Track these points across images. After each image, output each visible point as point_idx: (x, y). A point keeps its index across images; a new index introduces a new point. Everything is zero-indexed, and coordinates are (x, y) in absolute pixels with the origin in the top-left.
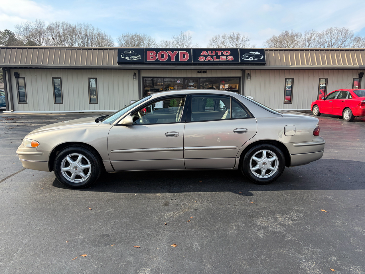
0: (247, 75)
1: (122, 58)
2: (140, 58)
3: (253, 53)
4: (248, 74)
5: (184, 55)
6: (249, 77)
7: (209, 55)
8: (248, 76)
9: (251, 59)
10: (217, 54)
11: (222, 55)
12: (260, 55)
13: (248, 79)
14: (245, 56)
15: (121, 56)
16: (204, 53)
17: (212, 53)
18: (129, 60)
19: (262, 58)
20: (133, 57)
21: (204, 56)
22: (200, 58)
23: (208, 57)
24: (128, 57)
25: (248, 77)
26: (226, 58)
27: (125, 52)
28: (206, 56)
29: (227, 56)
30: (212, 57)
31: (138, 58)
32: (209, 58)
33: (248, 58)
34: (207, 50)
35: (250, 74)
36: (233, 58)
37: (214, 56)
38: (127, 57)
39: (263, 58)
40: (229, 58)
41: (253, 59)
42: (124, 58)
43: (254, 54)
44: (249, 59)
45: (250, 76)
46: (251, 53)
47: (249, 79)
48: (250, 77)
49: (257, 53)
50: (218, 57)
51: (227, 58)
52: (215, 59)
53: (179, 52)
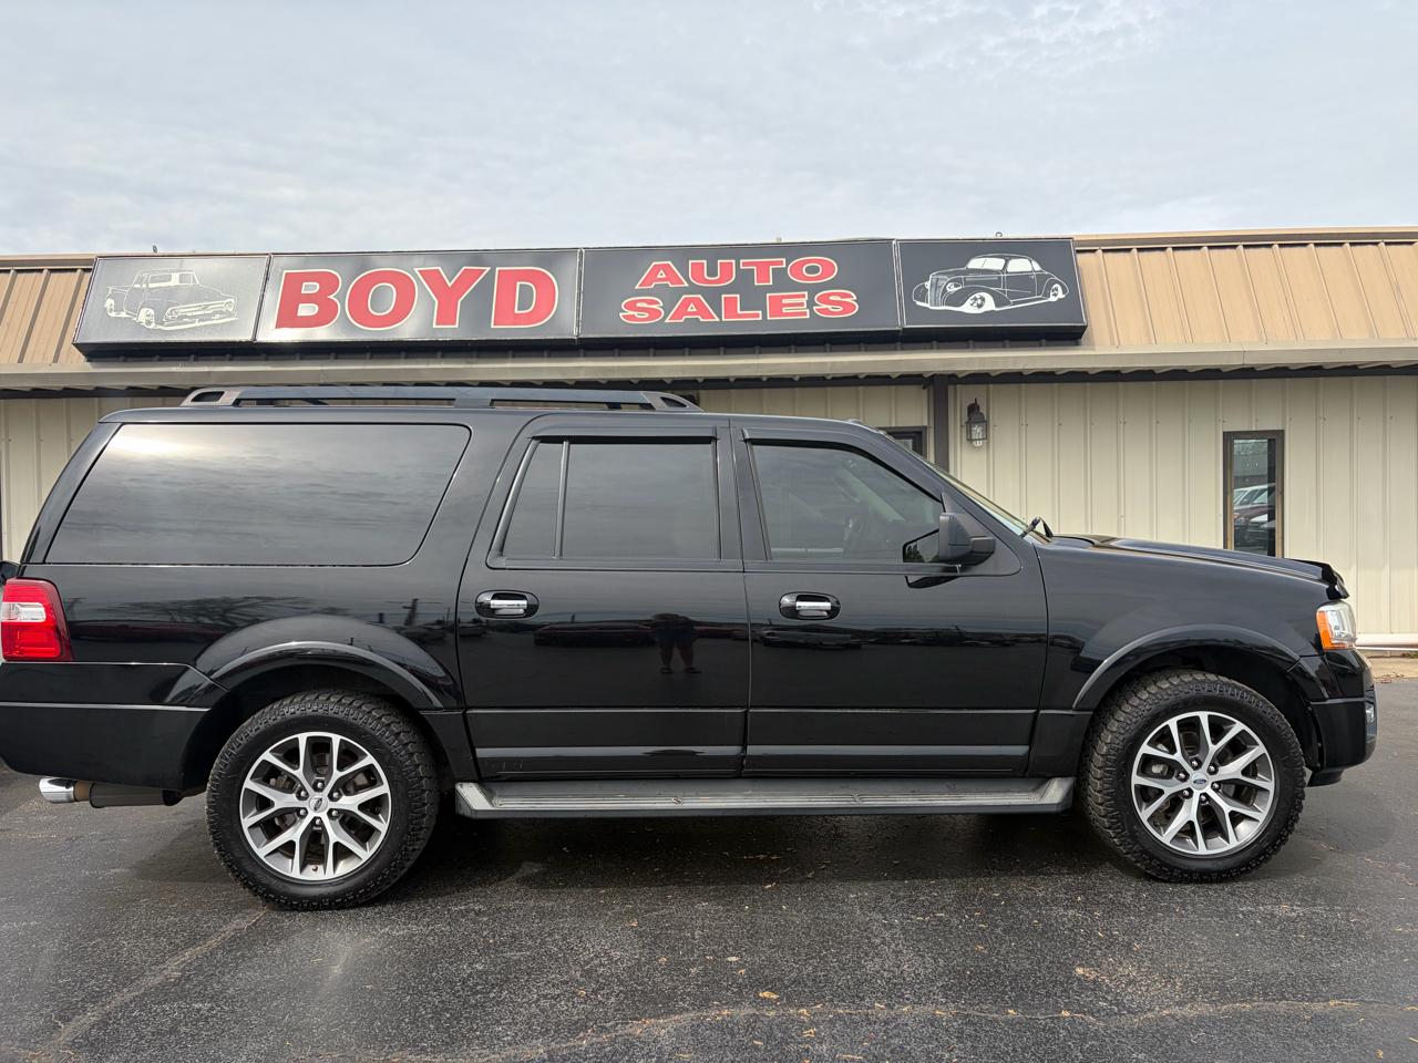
0: (966, 419)
1: (113, 314)
2: (230, 315)
3: (995, 264)
4: (973, 409)
5: (525, 291)
6: (977, 430)
7: (693, 289)
8: (970, 424)
9: (980, 306)
10: (745, 276)
11: (782, 282)
12: (1040, 276)
13: (970, 440)
14: (935, 286)
15: (110, 303)
16: (659, 272)
17: (712, 272)
18: (152, 326)
19: (1052, 299)
20: (182, 310)
21: (660, 291)
22: (631, 306)
23: (686, 303)
24: (152, 312)
25: (969, 432)
26: (804, 300)
27: (140, 281)
28: (670, 296)
29: (813, 290)
30: (713, 296)
31: (214, 314)
32: (692, 308)
33: (958, 299)
34: (682, 254)
35: (983, 410)
36: (852, 299)
37: (728, 290)
38: (144, 310)
39: (1061, 295)
40: (825, 300)
41: (990, 305)
42: (123, 315)
43: (997, 272)
44: (968, 308)
45: (984, 422)
46: (975, 263)
47: (979, 444)
48: (986, 431)
49: (1021, 265)
50: (753, 298)
51: (811, 304)
52: (731, 311)
53: (492, 272)
